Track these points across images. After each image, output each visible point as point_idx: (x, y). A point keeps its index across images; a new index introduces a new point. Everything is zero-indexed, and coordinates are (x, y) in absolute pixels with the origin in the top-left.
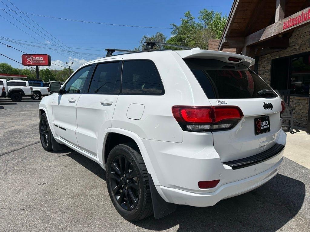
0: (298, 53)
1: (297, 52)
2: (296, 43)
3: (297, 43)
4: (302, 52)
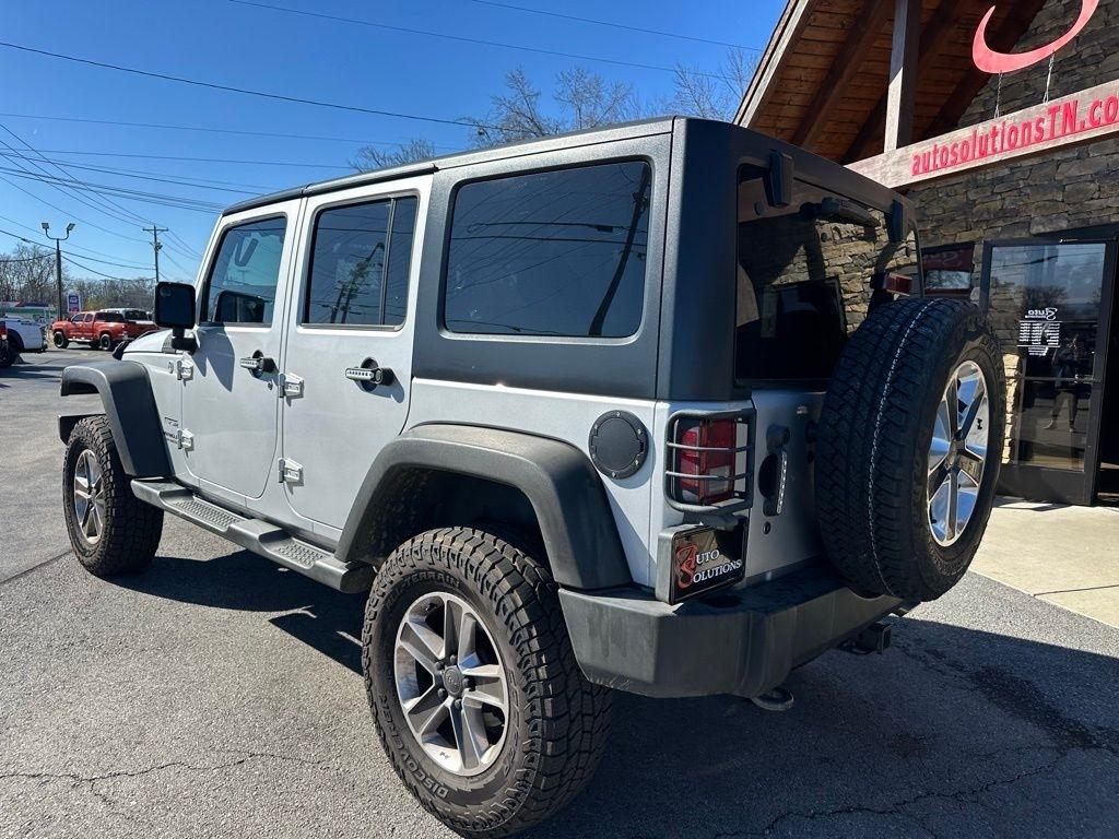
0: (931, 245)
1: (930, 242)
2: (924, 215)
3: (927, 212)
4: (943, 242)
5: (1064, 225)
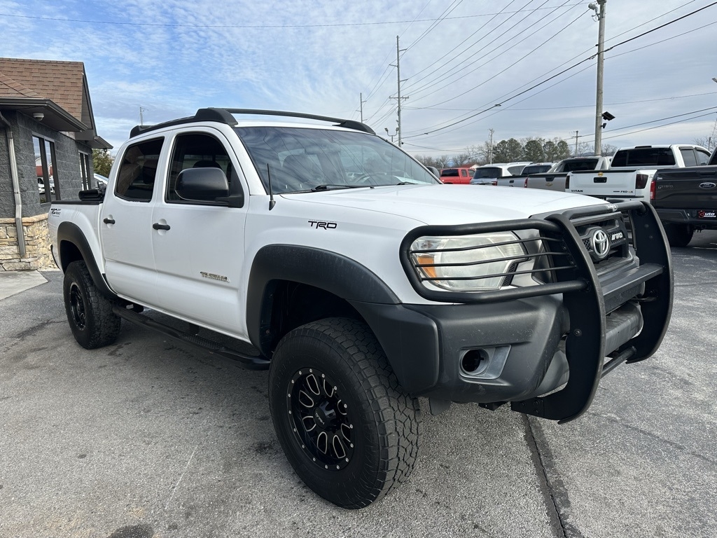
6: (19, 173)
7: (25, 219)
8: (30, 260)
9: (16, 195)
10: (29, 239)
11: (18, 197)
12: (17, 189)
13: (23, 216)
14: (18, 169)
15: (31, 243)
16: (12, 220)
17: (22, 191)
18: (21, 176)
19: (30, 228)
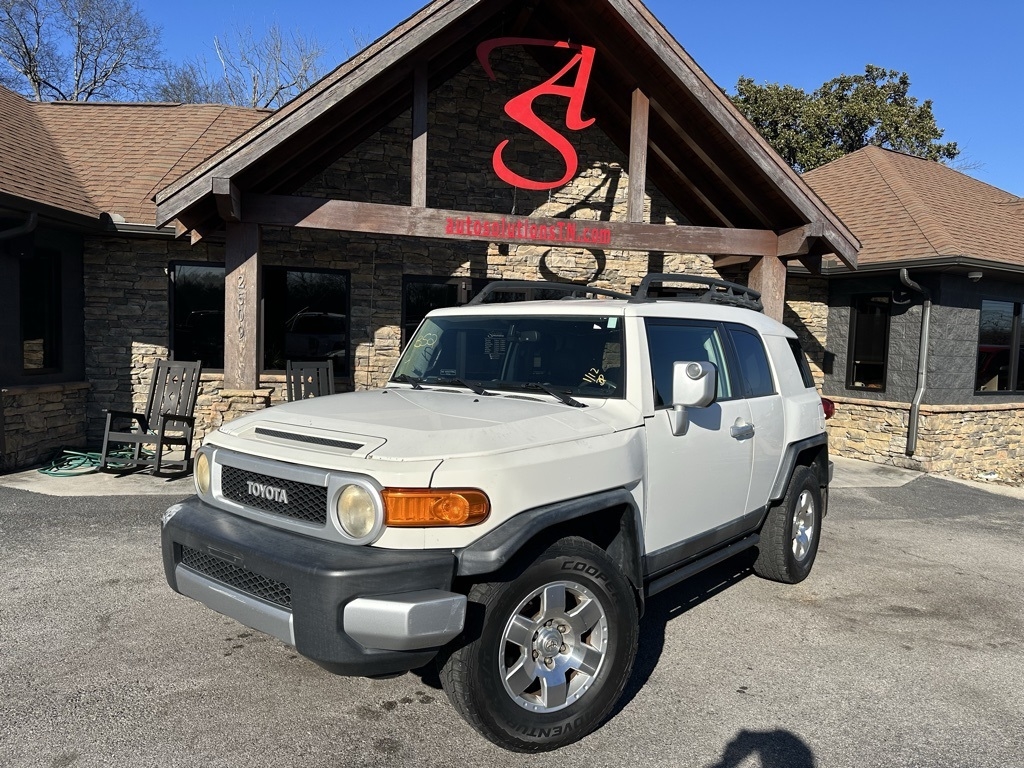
5: (430, 272)
6: (929, 349)
7: (923, 407)
8: (921, 459)
9: (920, 376)
10: (925, 432)
11: (923, 378)
12: (923, 370)
13: (922, 402)
14: (930, 344)
15: (926, 437)
16: (908, 405)
17: (929, 371)
18: (931, 353)
19: (929, 419)
